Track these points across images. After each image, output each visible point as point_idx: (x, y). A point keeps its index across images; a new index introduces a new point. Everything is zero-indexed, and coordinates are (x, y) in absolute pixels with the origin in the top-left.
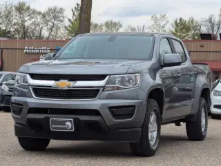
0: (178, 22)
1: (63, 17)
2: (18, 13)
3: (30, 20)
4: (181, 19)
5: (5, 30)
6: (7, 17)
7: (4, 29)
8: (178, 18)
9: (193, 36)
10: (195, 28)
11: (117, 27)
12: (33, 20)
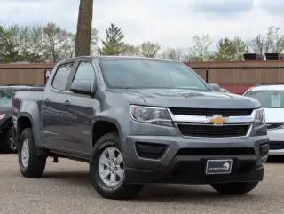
0: (223, 43)
1: (96, 39)
2: (47, 35)
3: (60, 42)
4: (226, 40)
5: (34, 54)
6: (35, 40)
7: (32, 52)
8: (224, 38)
9: (240, 57)
10: (241, 49)
11: (155, 49)
12: (63, 42)
